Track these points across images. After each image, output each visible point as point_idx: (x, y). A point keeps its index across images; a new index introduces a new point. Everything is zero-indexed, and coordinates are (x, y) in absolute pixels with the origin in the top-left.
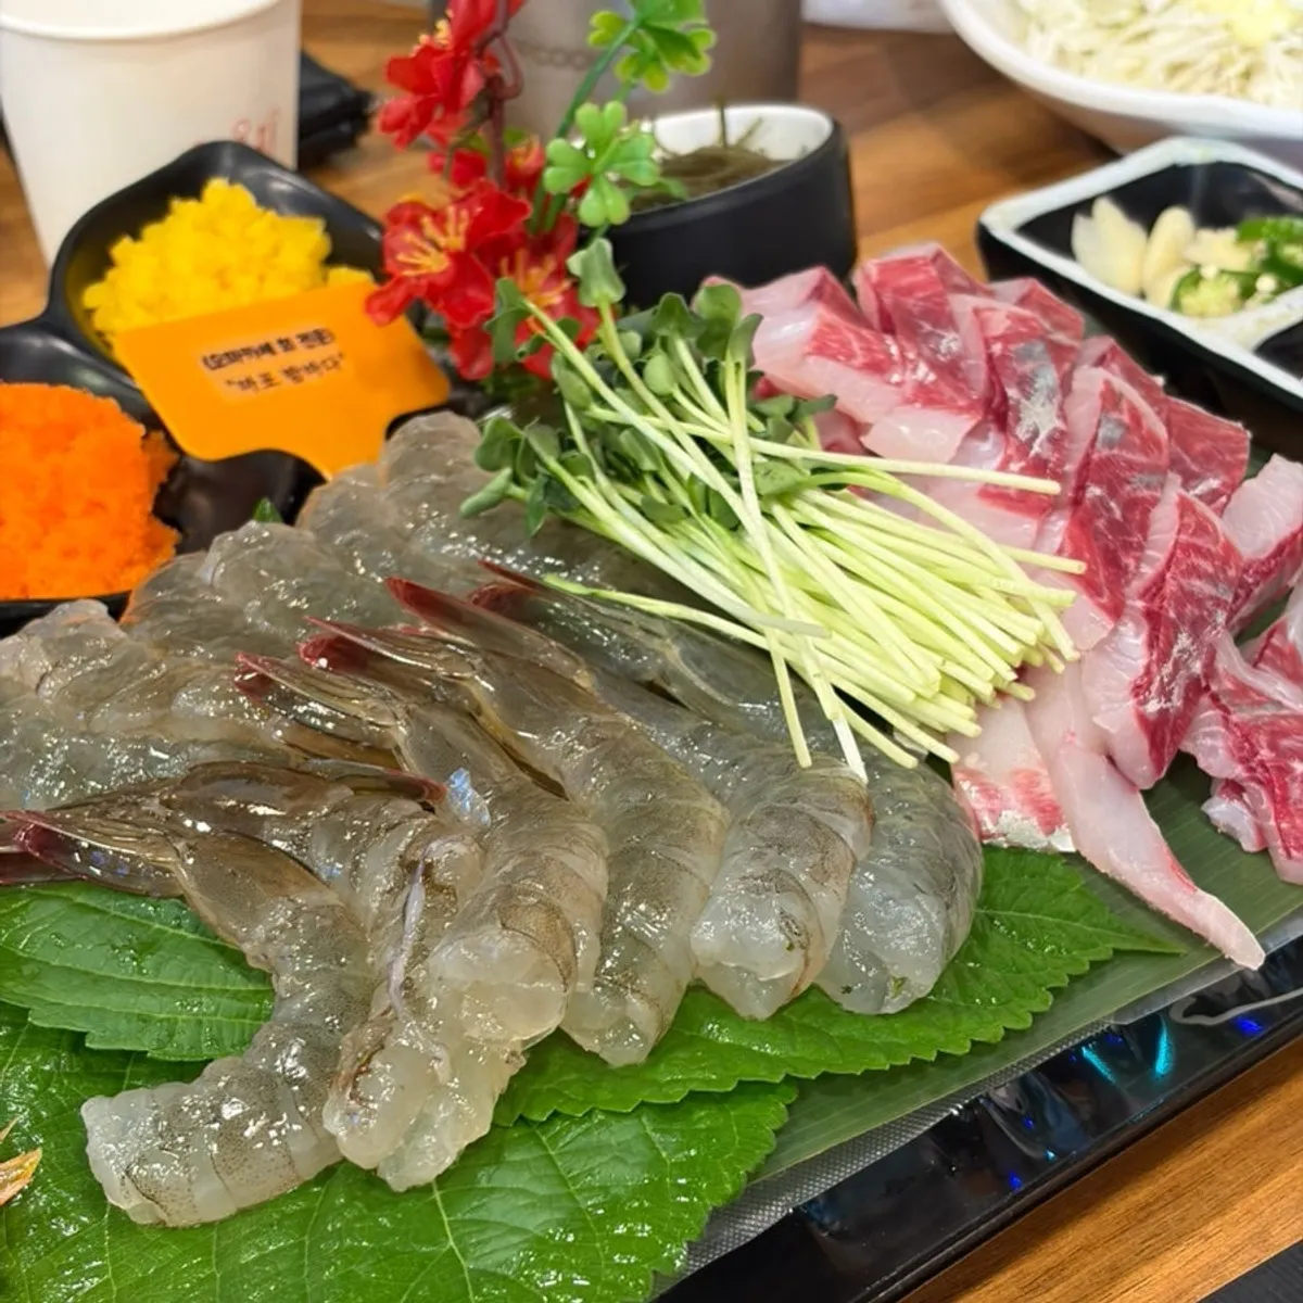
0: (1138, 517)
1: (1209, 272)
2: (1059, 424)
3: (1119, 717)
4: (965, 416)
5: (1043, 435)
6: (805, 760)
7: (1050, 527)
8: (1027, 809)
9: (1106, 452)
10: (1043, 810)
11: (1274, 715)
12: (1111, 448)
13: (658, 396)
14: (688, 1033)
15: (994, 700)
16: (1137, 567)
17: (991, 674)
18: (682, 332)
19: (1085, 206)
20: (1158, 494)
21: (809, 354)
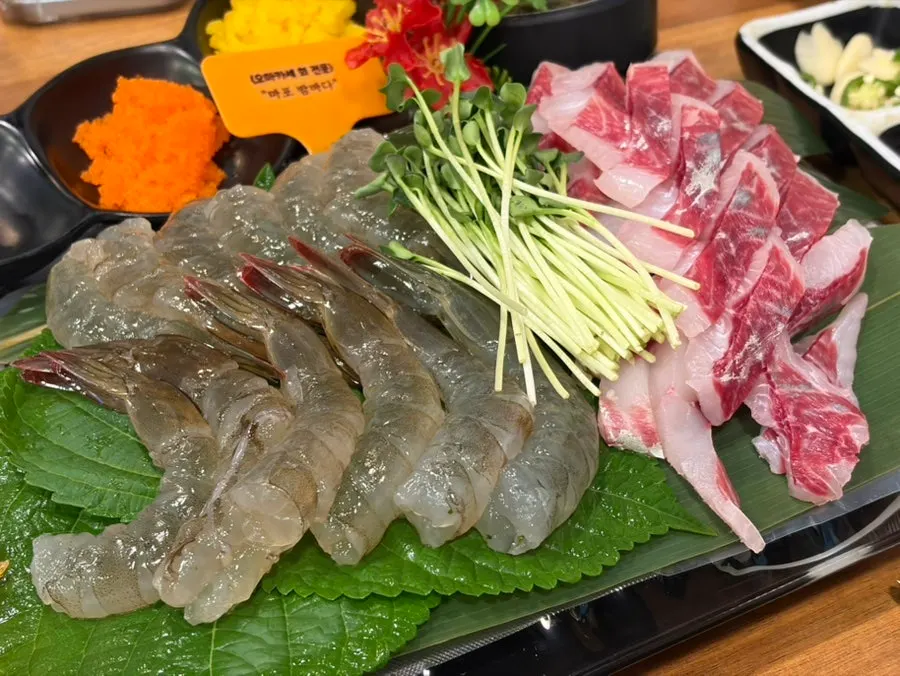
0: (745, 255)
1: (868, 79)
2: (714, 187)
3: (703, 382)
4: (656, 176)
5: (702, 193)
6: (499, 386)
7: (690, 254)
8: (636, 430)
9: (735, 211)
10: (646, 433)
11: (803, 393)
12: (739, 209)
13: (468, 146)
14: (388, 549)
15: (631, 359)
16: (737, 287)
17: (627, 345)
18: (491, 109)
19: (807, 27)
20: (763, 241)
21: (575, 124)
